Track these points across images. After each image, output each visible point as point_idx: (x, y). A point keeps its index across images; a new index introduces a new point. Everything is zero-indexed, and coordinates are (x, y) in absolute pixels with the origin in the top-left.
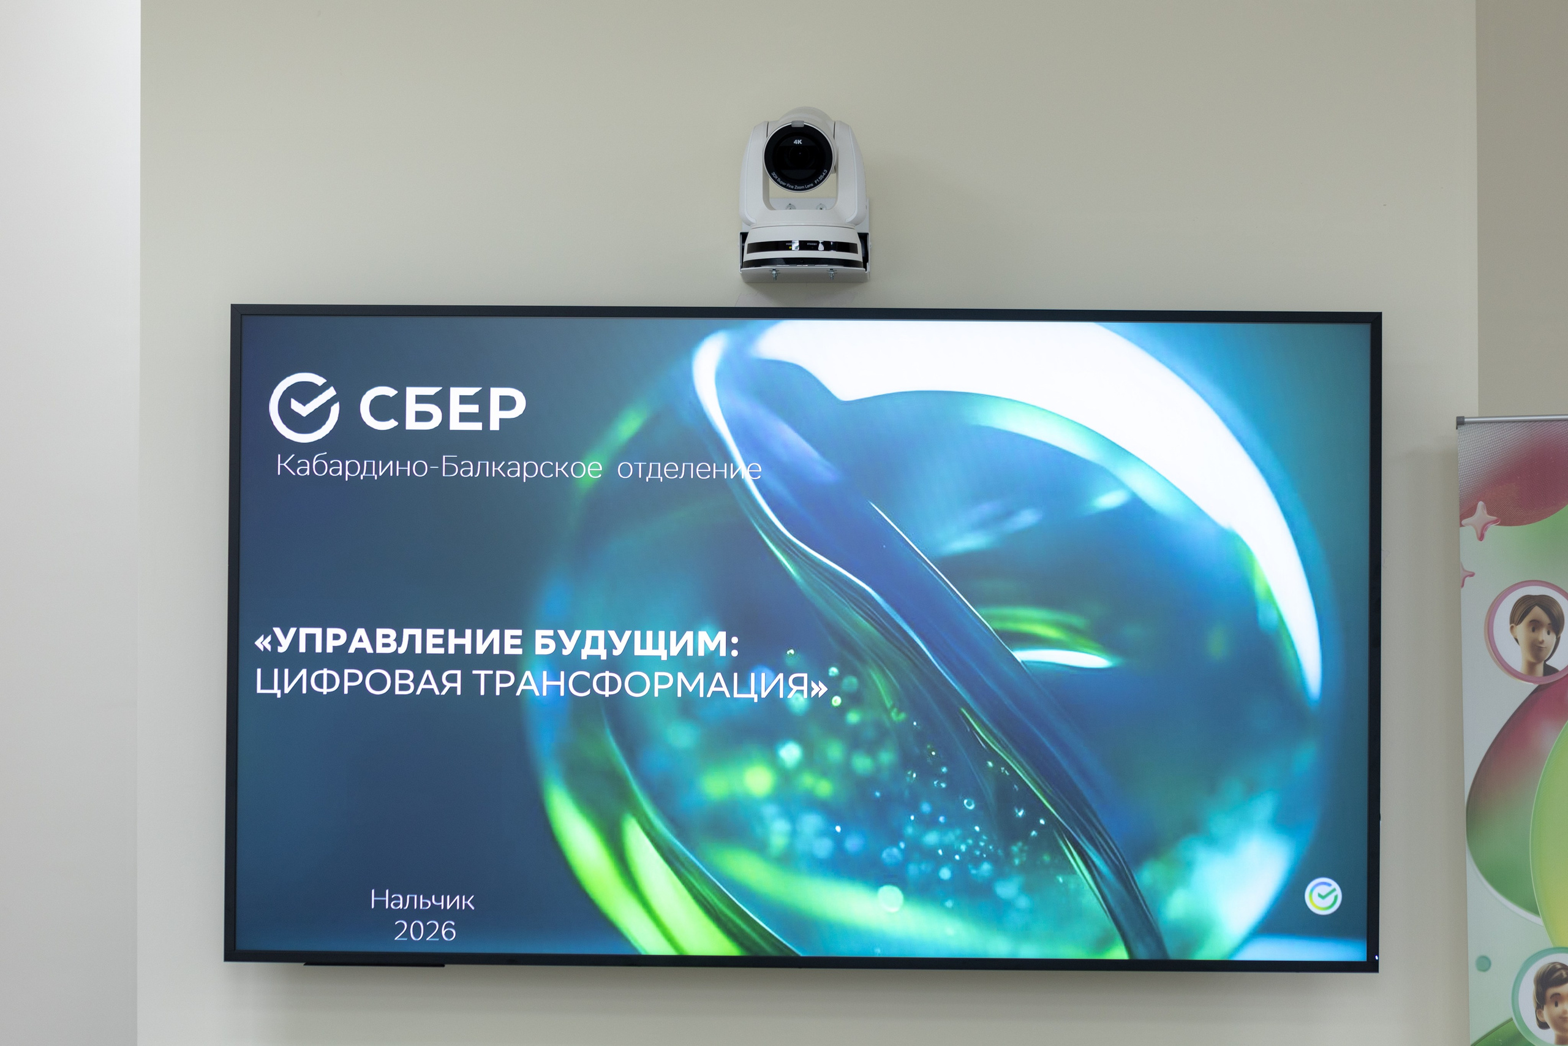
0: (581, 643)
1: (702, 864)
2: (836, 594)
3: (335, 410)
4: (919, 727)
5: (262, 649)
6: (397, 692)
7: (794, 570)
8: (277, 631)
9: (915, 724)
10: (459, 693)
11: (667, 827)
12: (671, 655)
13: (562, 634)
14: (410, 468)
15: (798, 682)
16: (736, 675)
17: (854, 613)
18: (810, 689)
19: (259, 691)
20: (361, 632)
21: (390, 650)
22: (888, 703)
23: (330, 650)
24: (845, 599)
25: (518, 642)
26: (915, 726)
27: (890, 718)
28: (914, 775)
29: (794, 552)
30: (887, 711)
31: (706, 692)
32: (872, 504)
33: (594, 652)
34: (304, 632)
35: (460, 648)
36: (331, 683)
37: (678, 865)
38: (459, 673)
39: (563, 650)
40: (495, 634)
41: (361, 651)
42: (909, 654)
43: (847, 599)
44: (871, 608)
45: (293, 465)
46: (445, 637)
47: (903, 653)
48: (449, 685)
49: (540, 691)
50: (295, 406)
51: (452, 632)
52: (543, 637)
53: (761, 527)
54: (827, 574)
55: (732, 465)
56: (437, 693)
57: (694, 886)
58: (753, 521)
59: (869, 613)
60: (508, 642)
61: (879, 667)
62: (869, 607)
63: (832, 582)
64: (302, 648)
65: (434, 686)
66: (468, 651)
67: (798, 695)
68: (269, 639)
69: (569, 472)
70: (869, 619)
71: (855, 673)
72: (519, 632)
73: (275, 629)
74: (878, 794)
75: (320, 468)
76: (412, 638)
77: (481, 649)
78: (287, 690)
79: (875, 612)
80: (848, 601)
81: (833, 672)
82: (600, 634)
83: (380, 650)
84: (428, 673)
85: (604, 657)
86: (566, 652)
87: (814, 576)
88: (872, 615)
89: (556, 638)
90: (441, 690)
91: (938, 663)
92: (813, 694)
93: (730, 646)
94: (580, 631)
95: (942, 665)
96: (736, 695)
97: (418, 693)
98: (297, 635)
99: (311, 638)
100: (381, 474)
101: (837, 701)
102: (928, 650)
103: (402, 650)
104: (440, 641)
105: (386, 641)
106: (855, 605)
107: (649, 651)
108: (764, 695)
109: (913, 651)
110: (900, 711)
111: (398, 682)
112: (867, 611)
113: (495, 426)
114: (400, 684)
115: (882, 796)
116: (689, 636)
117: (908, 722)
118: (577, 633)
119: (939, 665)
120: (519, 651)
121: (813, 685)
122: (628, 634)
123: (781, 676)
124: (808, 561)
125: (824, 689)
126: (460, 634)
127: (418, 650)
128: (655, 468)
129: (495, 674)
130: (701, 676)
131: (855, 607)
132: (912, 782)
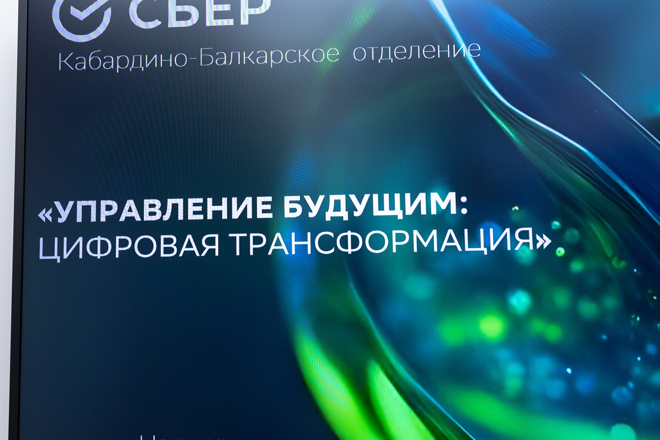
0: (324, 207)
1: (443, 407)
2: (554, 155)
3: (108, 12)
4: (639, 274)
5: (44, 220)
6: (162, 255)
7: (514, 135)
8: (58, 204)
9: (635, 270)
10: (217, 254)
11: (409, 372)
12: (407, 214)
13: (308, 198)
14: (173, 61)
15: (524, 235)
16: (466, 231)
17: (572, 171)
18: (535, 242)
19: (41, 257)
20: (130, 203)
21: (157, 217)
22: (609, 252)
23: (103, 219)
24: (562, 159)
25: (268, 207)
26: (635, 273)
27: (611, 266)
28: (638, 319)
29: (514, 120)
30: (609, 260)
31: (439, 247)
32: (582, 74)
33: (337, 214)
34: (80, 204)
35: (217, 214)
36: (104, 249)
37: (420, 408)
38: (216, 236)
39: (309, 213)
40: (248, 201)
41: (130, 220)
42: (625, 207)
43: (564, 159)
44: (587, 167)
45: (72, 61)
46: (204, 205)
47: (620, 206)
48: (208, 248)
49: (290, 250)
50: (74, 12)
51: (210, 200)
52: (291, 202)
53: (483, 98)
54: (544, 138)
55: (454, 46)
56: (198, 254)
57: (436, 428)
58: (475, 94)
59: (586, 171)
60: (260, 207)
61: (598, 219)
62: (585, 165)
63: (550, 144)
64: (79, 219)
65: (195, 249)
66: (225, 216)
67: (525, 247)
68: (50, 211)
69: (310, 58)
70: (586, 176)
71: (576, 226)
72: (269, 199)
73: (55, 203)
74: (604, 337)
75: (95, 63)
76: (175, 207)
77: (236, 214)
78: (66, 256)
79: (591, 170)
80: (566, 161)
81: (555, 225)
82: (342, 198)
83: (147, 218)
84: (189, 237)
85: (346, 218)
86: (311, 215)
87: (533, 140)
88: (589, 173)
89: (303, 203)
90: (201, 253)
91: (653, 214)
92: (538, 245)
93: (460, 205)
94: (324, 196)
95: (657, 216)
96: (467, 249)
97: (181, 255)
98: (75, 207)
99: (86, 210)
100: (147, 66)
101: (561, 251)
102: (643, 203)
103: (166, 217)
104: (199, 208)
105: (152, 210)
106: (573, 164)
107: (387, 212)
108: (493, 248)
109: (629, 204)
110: (621, 258)
111: (163, 246)
112: (584, 169)
113: (244, 21)
114: (165, 248)
115: (609, 338)
116: (422, 197)
117: (629, 269)
118: (321, 198)
119: (655, 216)
120: (270, 216)
121: (538, 237)
122: (366, 197)
123: (507, 231)
124: (527, 127)
125: (548, 241)
126: (217, 202)
127: (181, 217)
128: (386, 51)
129: (248, 236)
130: (434, 232)
131: (572, 166)
132: (636, 325)
